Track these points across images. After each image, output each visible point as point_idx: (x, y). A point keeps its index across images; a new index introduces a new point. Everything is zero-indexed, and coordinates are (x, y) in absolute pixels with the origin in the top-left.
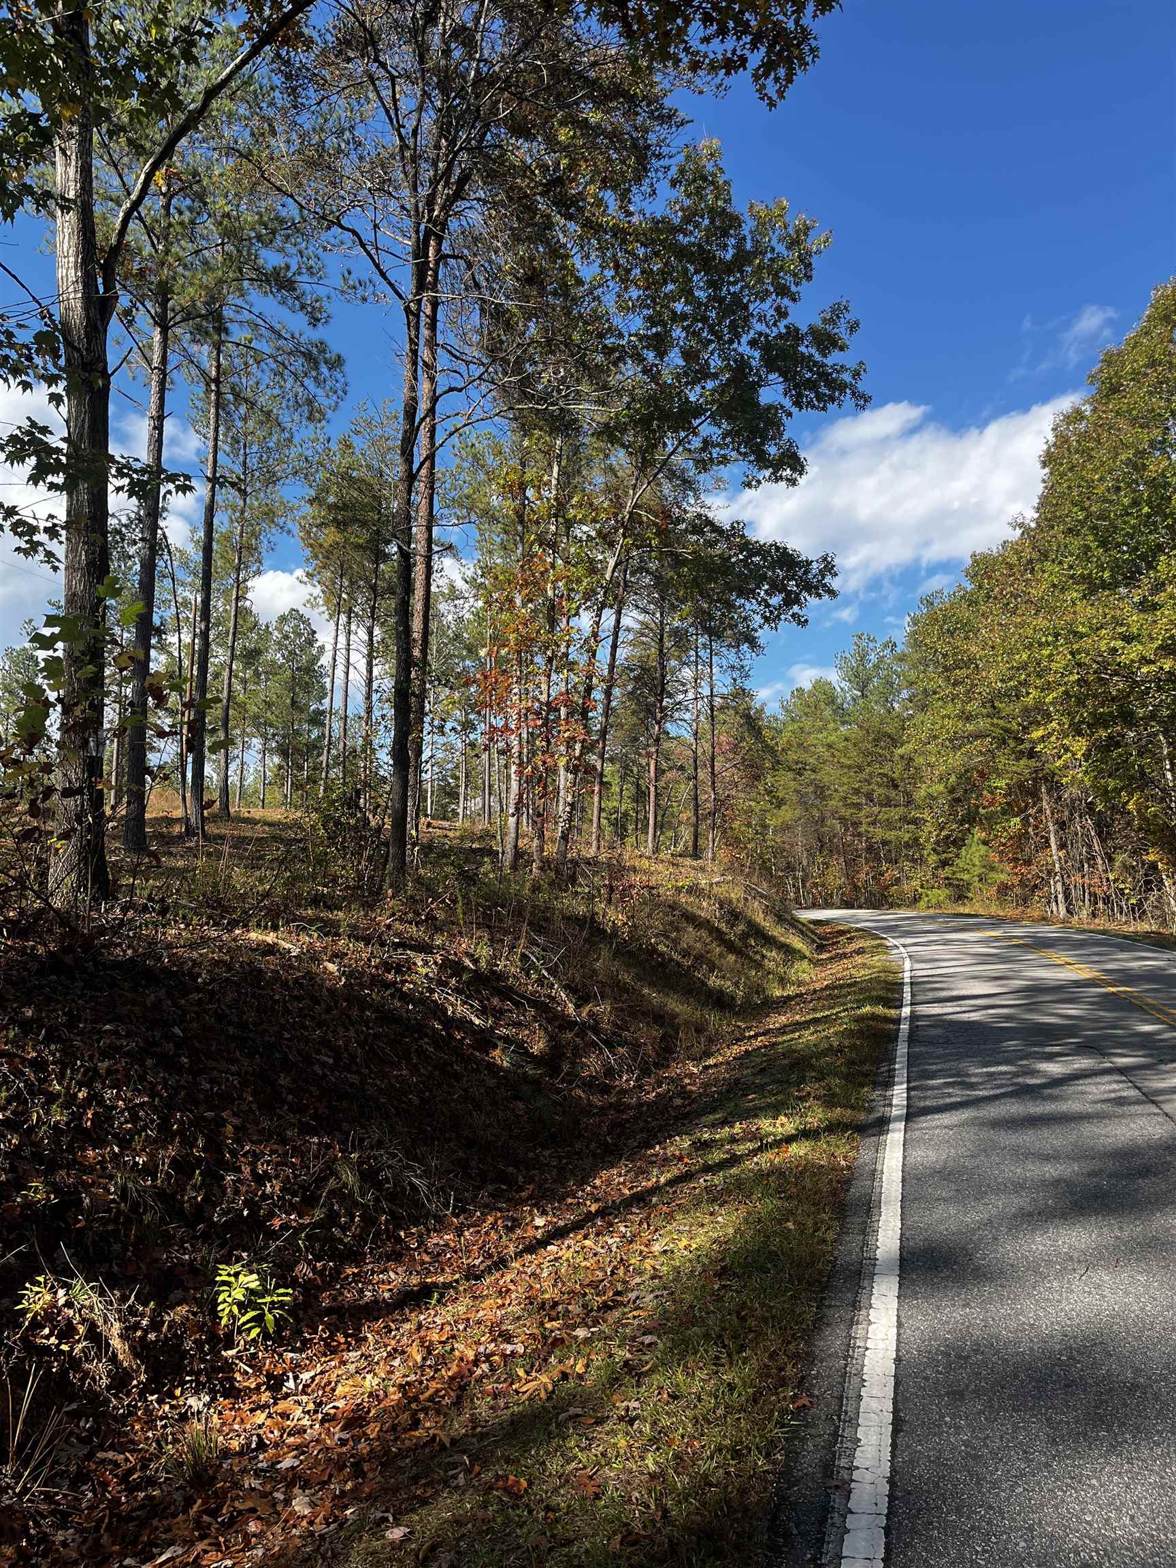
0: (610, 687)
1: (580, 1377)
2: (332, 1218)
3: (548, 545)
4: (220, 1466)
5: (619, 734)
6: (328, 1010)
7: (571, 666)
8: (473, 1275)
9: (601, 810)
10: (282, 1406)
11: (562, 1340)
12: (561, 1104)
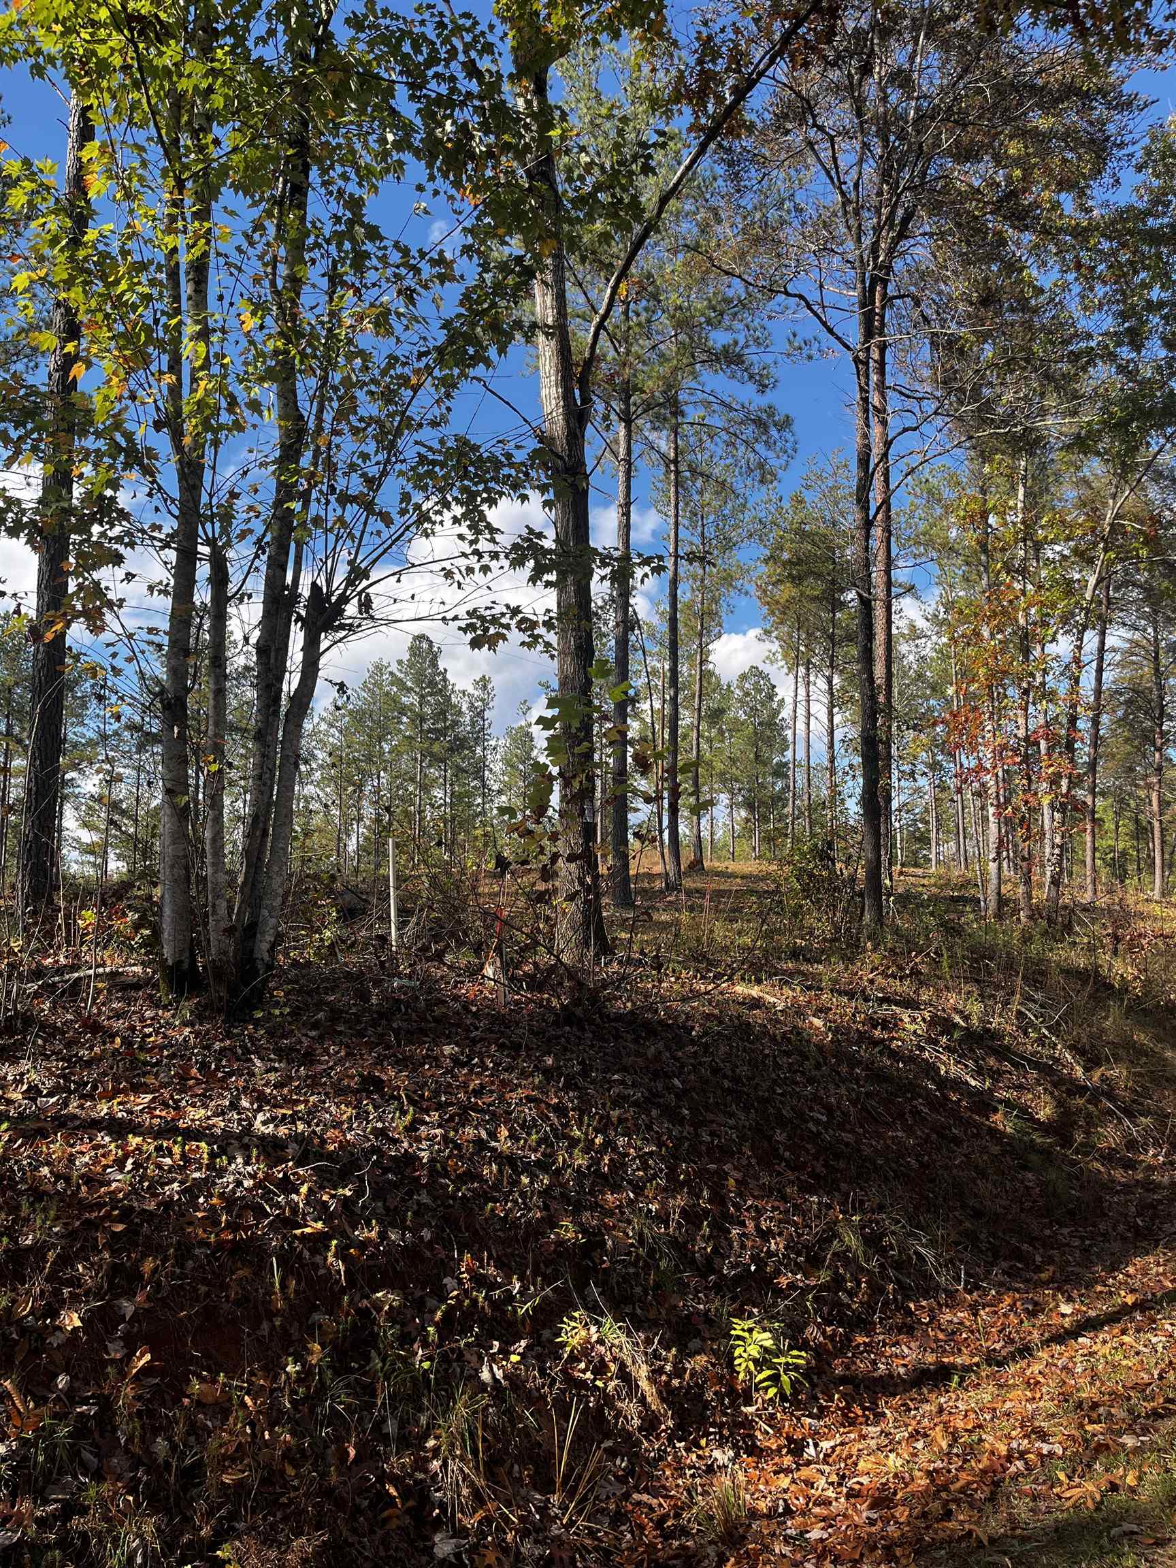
0: (1097, 716)
1: (1132, 1490)
2: (837, 1282)
3: (1017, 571)
4: (750, 1526)
5: (1110, 765)
6: (818, 1066)
7: (1051, 696)
8: (992, 1359)
9: (1095, 849)
10: (805, 1472)
11: (1107, 1447)
12: (1077, 1179)
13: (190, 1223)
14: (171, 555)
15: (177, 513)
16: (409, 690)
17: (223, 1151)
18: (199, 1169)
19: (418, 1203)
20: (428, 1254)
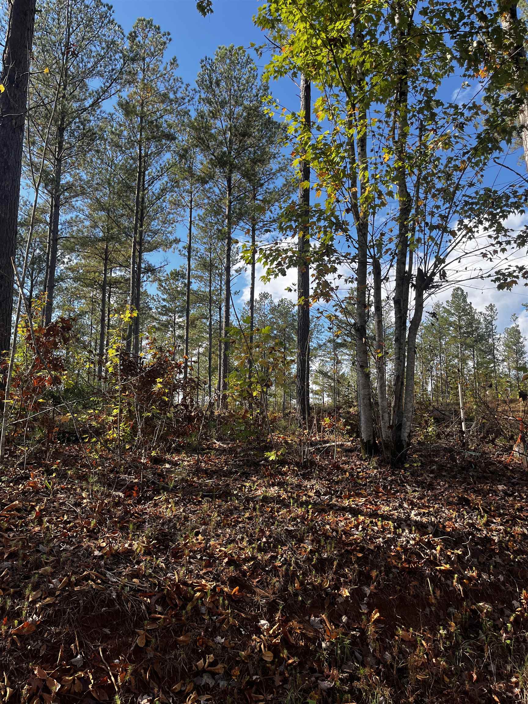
13: (389, 557)
14: (355, 265)
15: (357, 246)
16: (453, 314)
17: (399, 527)
18: (390, 533)
19: (495, 562)
20: (503, 588)
